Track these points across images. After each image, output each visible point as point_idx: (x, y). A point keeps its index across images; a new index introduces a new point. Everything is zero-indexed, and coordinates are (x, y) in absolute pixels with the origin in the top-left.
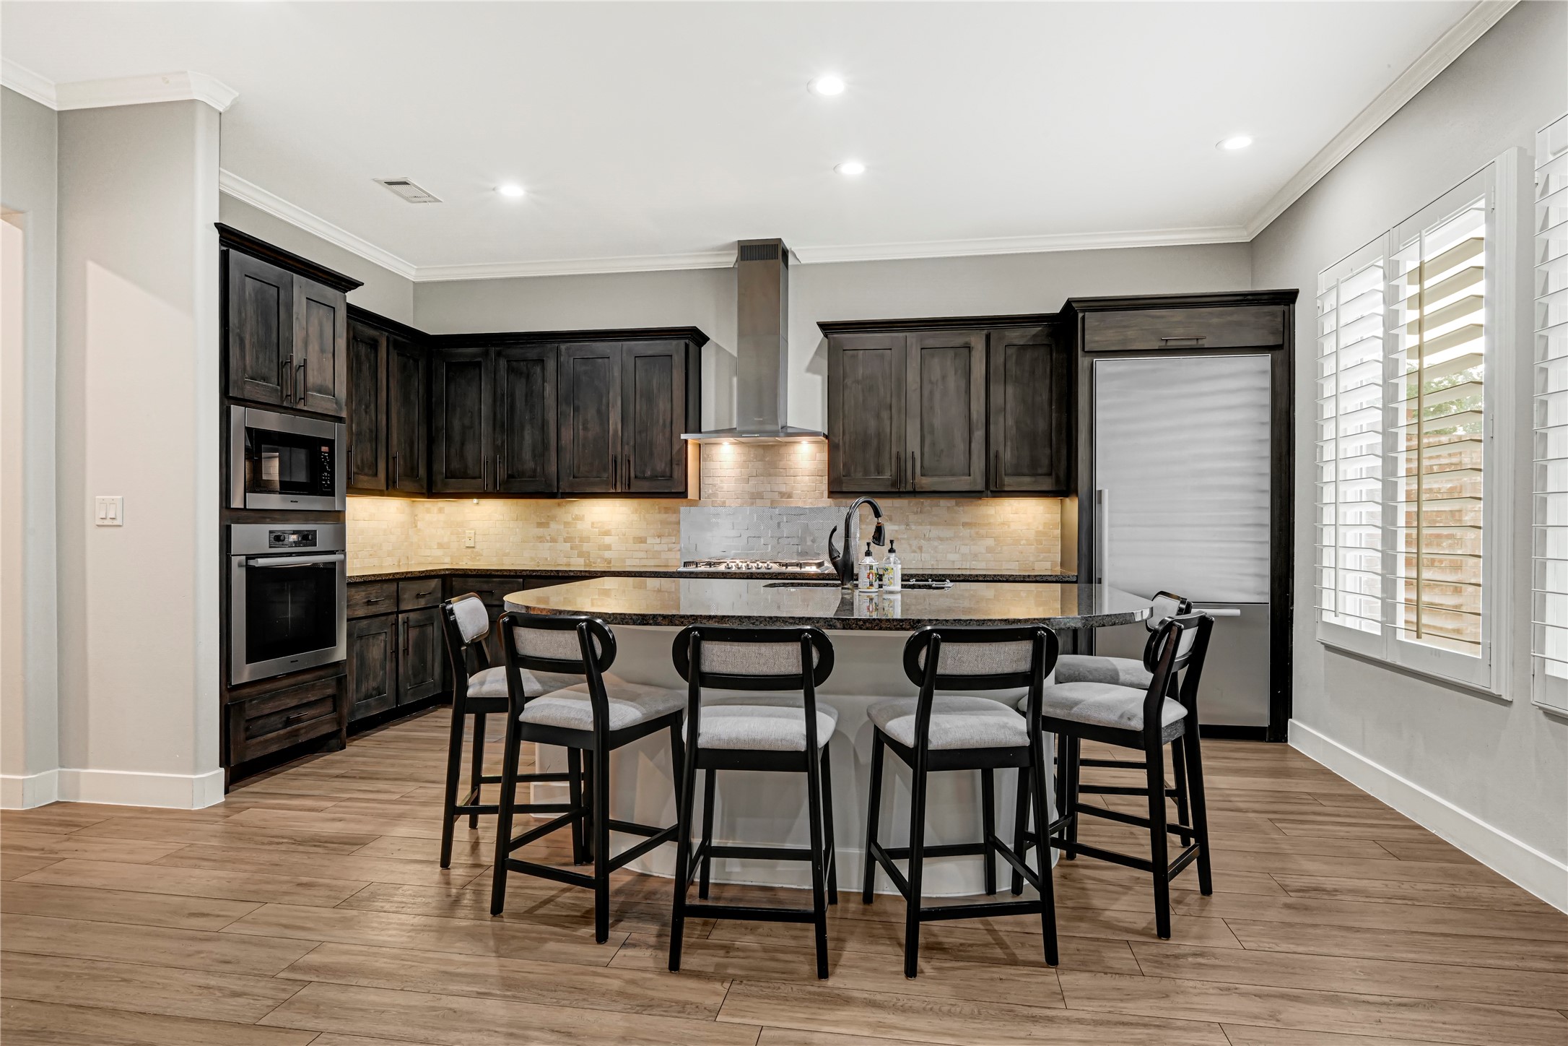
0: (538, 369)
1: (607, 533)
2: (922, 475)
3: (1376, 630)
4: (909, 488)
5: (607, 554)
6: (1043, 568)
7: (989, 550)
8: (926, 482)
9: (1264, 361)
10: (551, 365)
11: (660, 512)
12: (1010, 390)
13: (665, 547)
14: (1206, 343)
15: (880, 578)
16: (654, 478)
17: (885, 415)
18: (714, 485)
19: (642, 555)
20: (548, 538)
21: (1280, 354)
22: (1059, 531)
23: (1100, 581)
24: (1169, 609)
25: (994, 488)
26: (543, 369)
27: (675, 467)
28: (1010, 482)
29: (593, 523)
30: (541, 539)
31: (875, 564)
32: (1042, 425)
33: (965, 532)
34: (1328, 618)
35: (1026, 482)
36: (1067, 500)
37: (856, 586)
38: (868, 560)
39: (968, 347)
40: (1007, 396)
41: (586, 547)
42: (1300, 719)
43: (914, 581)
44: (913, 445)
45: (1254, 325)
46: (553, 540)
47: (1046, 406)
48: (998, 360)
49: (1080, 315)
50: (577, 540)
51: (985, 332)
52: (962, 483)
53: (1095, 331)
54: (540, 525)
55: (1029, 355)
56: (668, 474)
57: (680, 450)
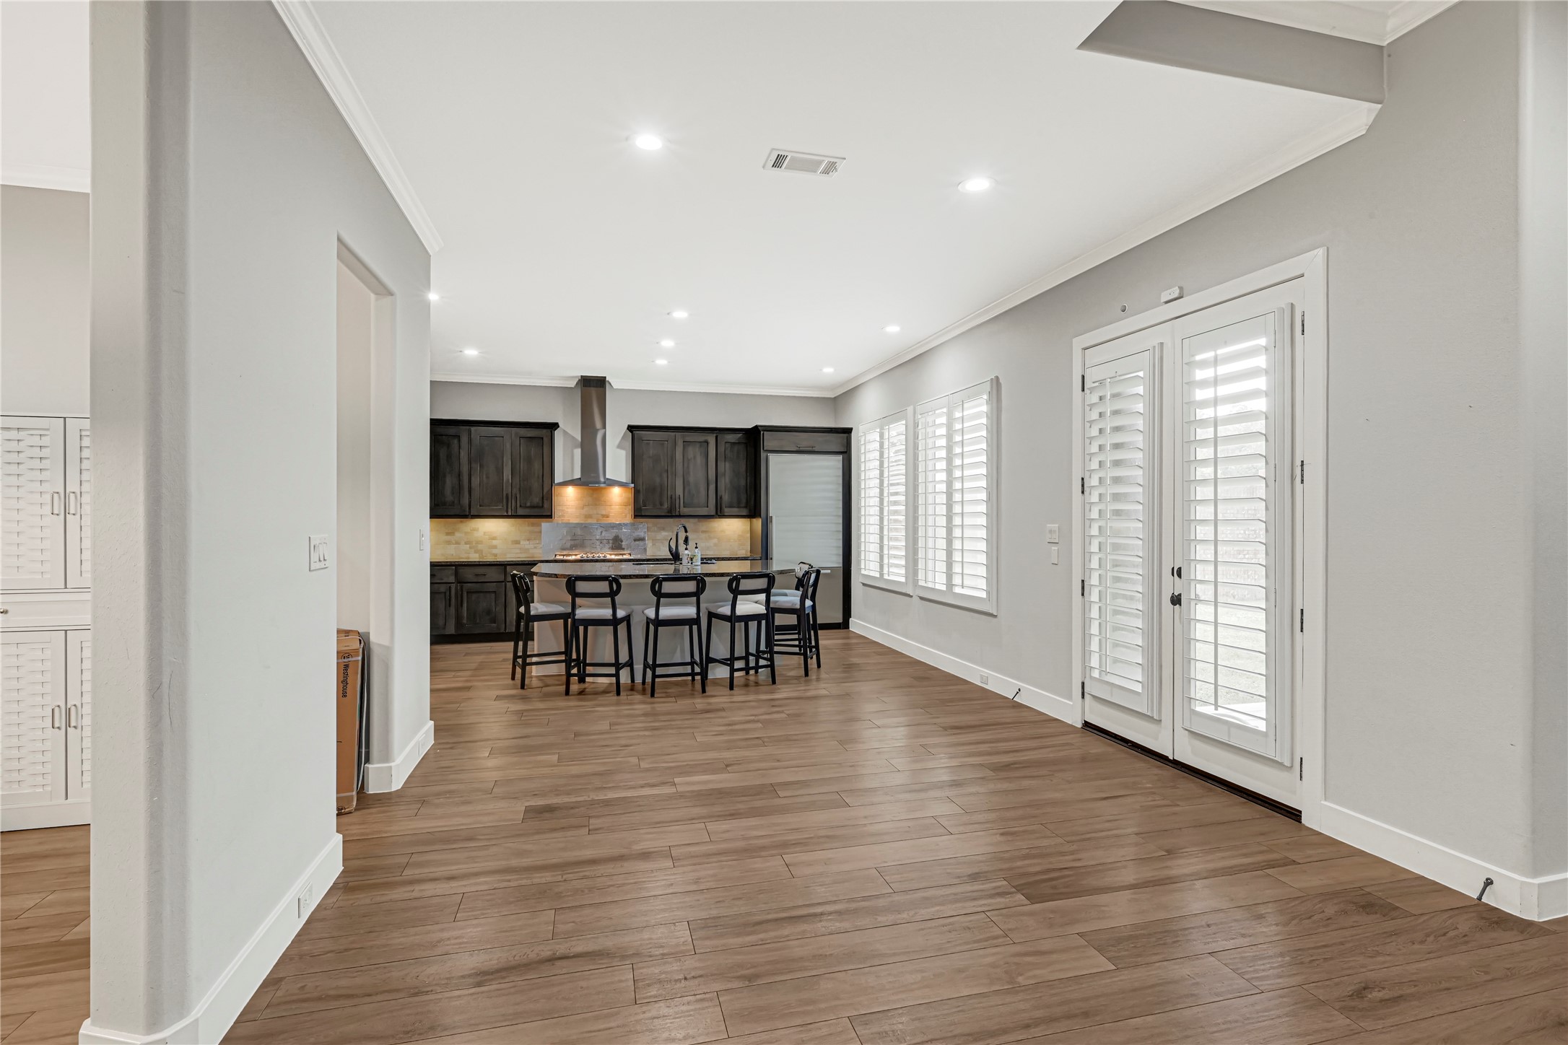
0: (456, 441)
1: (494, 538)
2: (684, 507)
3: (877, 575)
4: (677, 514)
5: (494, 551)
6: (742, 553)
7: (715, 545)
8: (685, 511)
9: (840, 457)
10: (464, 439)
11: (529, 526)
12: (727, 464)
13: (532, 546)
14: (816, 449)
15: (692, 559)
16: (532, 507)
17: (665, 475)
18: (563, 510)
19: (518, 551)
20: (454, 542)
21: (846, 455)
22: (749, 535)
23: (771, 559)
24: (806, 568)
25: (719, 514)
26: (459, 441)
27: (545, 501)
28: (727, 511)
29: (485, 533)
30: (449, 543)
31: (690, 553)
32: (743, 482)
33: (703, 535)
34: (863, 572)
35: (735, 511)
36: (754, 520)
37: (681, 564)
38: (686, 552)
39: (707, 442)
40: (726, 467)
41: (480, 547)
42: (855, 618)
43: (705, 561)
44: (679, 491)
45: (835, 442)
46: (457, 543)
47: (745, 473)
48: (721, 449)
49: (762, 432)
50: (474, 543)
51: (715, 435)
52: (704, 511)
53: (769, 441)
54: (448, 534)
55: (736, 448)
56: (541, 505)
57: (548, 491)
